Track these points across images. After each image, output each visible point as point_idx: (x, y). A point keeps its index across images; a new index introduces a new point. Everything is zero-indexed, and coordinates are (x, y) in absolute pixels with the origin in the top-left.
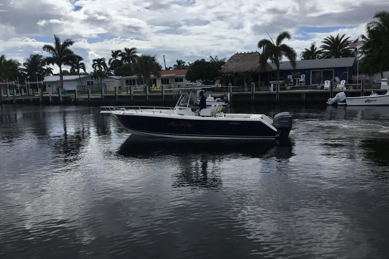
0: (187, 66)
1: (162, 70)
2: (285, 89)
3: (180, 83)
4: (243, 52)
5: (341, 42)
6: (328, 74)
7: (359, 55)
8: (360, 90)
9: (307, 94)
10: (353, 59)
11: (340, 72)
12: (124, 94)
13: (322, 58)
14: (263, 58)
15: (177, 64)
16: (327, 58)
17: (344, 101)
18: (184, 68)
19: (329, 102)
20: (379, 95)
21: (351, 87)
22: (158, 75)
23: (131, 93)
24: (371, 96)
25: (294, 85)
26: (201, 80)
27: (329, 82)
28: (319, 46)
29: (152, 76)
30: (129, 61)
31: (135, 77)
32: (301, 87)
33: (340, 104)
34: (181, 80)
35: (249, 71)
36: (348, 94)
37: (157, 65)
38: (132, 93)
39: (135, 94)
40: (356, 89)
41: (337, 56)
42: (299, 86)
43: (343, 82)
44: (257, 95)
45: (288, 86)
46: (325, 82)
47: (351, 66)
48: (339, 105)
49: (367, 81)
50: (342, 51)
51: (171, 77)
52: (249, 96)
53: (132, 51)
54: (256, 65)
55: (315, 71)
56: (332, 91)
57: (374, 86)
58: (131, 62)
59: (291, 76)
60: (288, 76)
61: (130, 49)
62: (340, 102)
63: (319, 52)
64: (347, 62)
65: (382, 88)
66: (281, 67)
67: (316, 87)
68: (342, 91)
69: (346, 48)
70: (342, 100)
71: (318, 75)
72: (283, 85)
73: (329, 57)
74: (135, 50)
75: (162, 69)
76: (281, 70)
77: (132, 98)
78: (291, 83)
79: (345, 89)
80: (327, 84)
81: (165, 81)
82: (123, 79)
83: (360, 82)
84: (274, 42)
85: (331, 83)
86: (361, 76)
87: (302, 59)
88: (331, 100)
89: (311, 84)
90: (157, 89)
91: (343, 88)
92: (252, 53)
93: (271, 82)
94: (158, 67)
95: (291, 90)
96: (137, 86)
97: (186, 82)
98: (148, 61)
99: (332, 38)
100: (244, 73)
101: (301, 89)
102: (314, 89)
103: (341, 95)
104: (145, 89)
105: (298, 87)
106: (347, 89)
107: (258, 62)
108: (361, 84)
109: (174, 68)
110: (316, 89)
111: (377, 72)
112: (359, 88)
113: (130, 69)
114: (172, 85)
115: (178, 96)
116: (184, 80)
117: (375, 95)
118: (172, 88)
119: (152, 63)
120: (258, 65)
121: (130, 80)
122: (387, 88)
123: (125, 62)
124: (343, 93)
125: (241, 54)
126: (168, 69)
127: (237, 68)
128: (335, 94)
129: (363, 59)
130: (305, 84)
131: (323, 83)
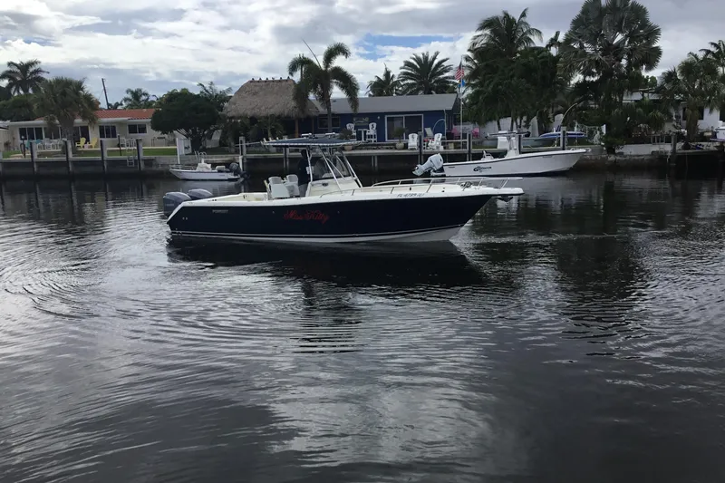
0: (153, 102)
1: (101, 109)
2: (342, 149)
3: (140, 136)
4: (264, 79)
5: (434, 65)
6: (414, 122)
7: (462, 89)
8: (466, 151)
9: (380, 157)
10: (454, 96)
11: (433, 120)
12: (17, 157)
13: (404, 93)
14: (300, 92)
15: (129, 96)
16: (411, 94)
17: (441, 170)
18: (148, 105)
19: (417, 171)
20: (494, 158)
21: (451, 146)
22: (93, 120)
23: (32, 157)
24: (482, 160)
26: (183, 131)
27: (416, 136)
28: (396, 72)
29: (78, 121)
30: (26, 91)
31: (39, 122)
32: (370, 146)
33: (434, 174)
34: (143, 130)
35: (277, 114)
36: (448, 158)
37: (88, 98)
38: (36, 157)
39: (42, 159)
40: (460, 148)
41: (428, 92)
42: (366, 143)
43: (439, 137)
46: (410, 136)
47: (451, 108)
49: (476, 135)
50: (435, 82)
51: (121, 124)
52: (279, 159)
53: (31, 70)
54: (284, 105)
55: (393, 117)
56: (420, 152)
57: (487, 143)
58: (31, 91)
59: (353, 126)
60: (348, 125)
61: (25, 61)
62: (435, 171)
63: (396, 83)
64: (443, 102)
65: (500, 147)
66: (335, 109)
67: (394, 145)
68: (437, 153)
69: (441, 76)
70: (439, 167)
71: (397, 124)
73: (414, 93)
74: (37, 67)
75: (100, 106)
76: (333, 114)
77: (35, 166)
78: (353, 137)
79: (442, 148)
80: (413, 141)
81: (108, 131)
82: (15, 126)
83: (465, 137)
84: (319, 61)
85: (420, 138)
86: (467, 127)
87: (370, 95)
88: (420, 169)
89: (386, 140)
90: (91, 147)
91: (438, 147)
92: (281, 81)
94: (91, 103)
96: (46, 141)
97: (151, 134)
98: (68, 90)
99: (418, 60)
100: (267, 117)
101: (369, 149)
102: (391, 149)
103: (436, 160)
104: (65, 148)
105: (364, 145)
106: (445, 148)
107: (292, 97)
108: (467, 140)
109: (125, 104)
110: (396, 149)
111: (491, 120)
112: (464, 147)
113: (29, 106)
114: (124, 140)
115: (137, 161)
116: (149, 128)
117: (488, 159)
118: (123, 146)
119: (78, 94)
120: (293, 104)
121: (30, 130)
122: (507, 147)
123: (17, 90)
124: (439, 156)
125: (260, 81)
126: (113, 108)
127: (253, 109)
128: (427, 157)
129: (470, 97)
130: (376, 139)
131: (407, 138)
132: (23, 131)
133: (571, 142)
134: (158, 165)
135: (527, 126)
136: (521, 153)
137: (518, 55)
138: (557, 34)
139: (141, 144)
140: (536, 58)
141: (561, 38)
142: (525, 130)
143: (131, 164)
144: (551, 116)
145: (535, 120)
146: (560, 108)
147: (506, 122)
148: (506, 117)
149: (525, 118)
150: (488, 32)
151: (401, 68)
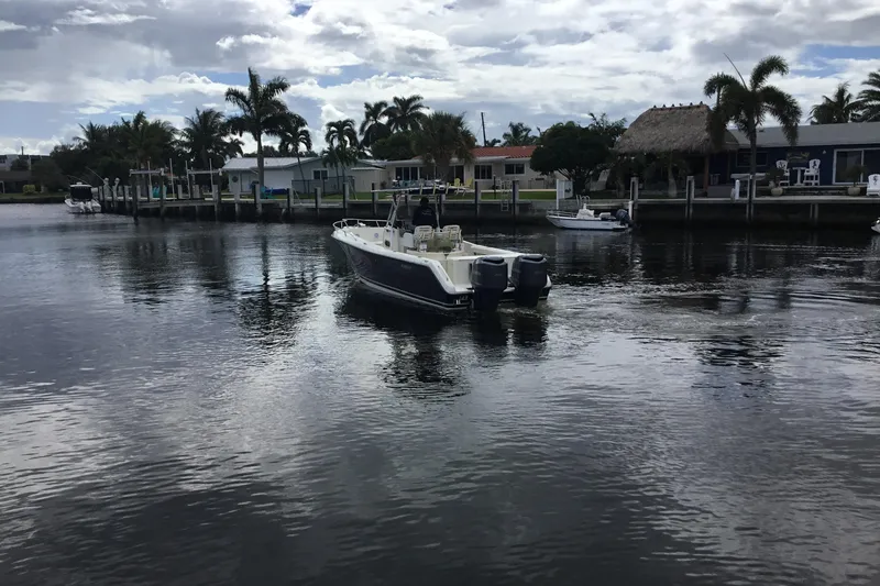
0: (534, 137)
1: (478, 147)
2: (769, 193)
3: (517, 177)
4: (669, 105)
9: (824, 206)
13: (863, 119)
14: (716, 119)
15: (510, 131)
16: (876, 120)
18: (528, 141)
19: (877, 227)
22: (468, 158)
25: (792, 184)
26: (565, 171)
29: (454, 160)
30: (405, 128)
31: (416, 161)
32: (809, 190)
34: (520, 170)
35: (683, 149)
37: (466, 134)
42: (803, 186)
44: (697, 206)
45: (777, 185)
46: (871, 177)
51: (498, 163)
52: (680, 207)
53: (412, 105)
54: (698, 134)
55: (845, 151)
58: (409, 128)
59: (785, 163)
60: (778, 163)
61: (407, 97)
63: (856, 106)
66: (761, 141)
67: (845, 189)
71: (851, 162)
72: (764, 183)
74: (417, 102)
75: (477, 143)
76: (760, 149)
78: (785, 178)
81: (483, 172)
82: (393, 165)
84: (746, 81)
87: (812, 123)
89: (834, 182)
90: (465, 189)
92: (691, 107)
93: (734, 176)
94: (468, 139)
95: (783, 195)
97: (530, 174)
98: (447, 127)
100: (668, 153)
101: (808, 194)
102: (841, 194)
105: (801, 189)
107: (704, 127)
109: (503, 141)
110: (847, 194)
113: (407, 144)
114: (500, 182)
115: (512, 206)
116: (527, 169)
118: (497, 188)
119: (456, 131)
120: (705, 135)
121: (406, 170)
123: (396, 127)
125: (664, 108)
126: (490, 145)
127: (653, 143)
130: (818, 181)
131: (866, 180)
132: (399, 171)
134: (533, 211)
139: (517, 186)
143: (505, 208)
151: (865, 83)
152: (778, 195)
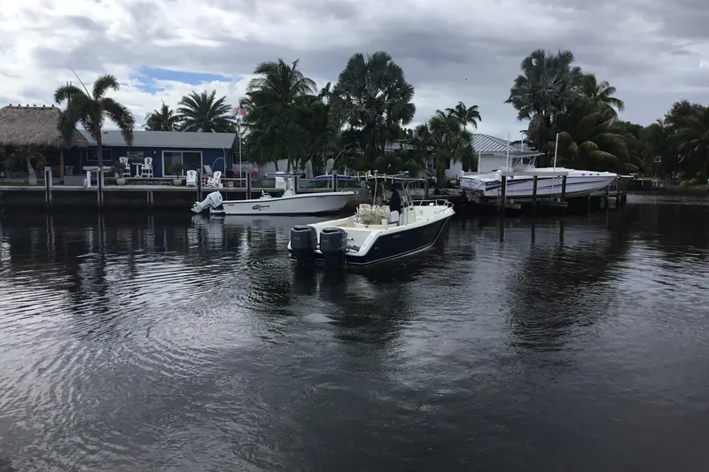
2: (115, 183)
4: (24, 105)
5: (213, 104)
6: (193, 158)
7: (242, 130)
8: (245, 189)
9: (156, 193)
10: (232, 136)
11: (212, 157)
13: (182, 128)
14: (66, 122)
16: (190, 130)
17: (221, 207)
19: (195, 208)
20: (273, 197)
21: (231, 184)
24: (261, 199)
25: (133, 176)
27: (195, 172)
28: (175, 107)
32: (145, 181)
33: (214, 211)
35: (39, 143)
36: (227, 195)
40: (239, 186)
41: (207, 129)
42: (141, 177)
43: (218, 174)
44: (56, 193)
45: (121, 177)
46: (188, 172)
47: (229, 147)
48: (212, 214)
49: (255, 174)
50: (215, 120)
52: (41, 193)
54: (48, 133)
55: (170, 152)
56: (199, 189)
57: (265, 182)
59: (126, 159)
60: (120, 159)
62: (214, 209)
63: (176, 118)
64: (223, 141)
65: (278, 187)
66: (105, 140)
67: (172, 180)
68: (216, 191)
69: (220, 116)
70: (218, 205)
71: (175, 160)
72: (111, 174)
73: (193, 130)
76: (104, 147)
78: (126, 171)
79: (221, 186)
80: (191, 177)
83: (244, 176)
84: (89, 91)
85: (199, 175)
86: (246, 166)
87: (146, 129)
88: (199, 206)
89: (163, 175)
91: (217, 185)
92: (43, 108)
93: (85, 168)
95: (126, 184)
99: (196, 97)
100: (26, 147)
101: (145, 184)
102: (168, 184)
103: (215, 197)
105: (139, 180)
106: (224, 186)
107: (56, 126)
108: (246, 179)
110: (173, 185)
111: (269, 161)
112: (244, 185)
117: (267, 198)
120: (58, 133)
122: (284, 187)
124: (218, 194)
125: (19, 107)
127: (10, 137)
128: (206, 194)
129: (248, 136)
130: (152, 174)
131: (186, 174)
133: (342, 184)
135: (303, 168)
136: (297, 193)
137: (293, 102)
138: (328, 85)
140: (309, 106)
141: (331, 89)
142: (301, 172)
144: (323, 160)
145: (309, 163)
146: (331, 153)
147: (283, 163)
148: (283, 158)
149: (300, 161)
150: (264, 76)
151: (179, 104)
152: (122, 184)
